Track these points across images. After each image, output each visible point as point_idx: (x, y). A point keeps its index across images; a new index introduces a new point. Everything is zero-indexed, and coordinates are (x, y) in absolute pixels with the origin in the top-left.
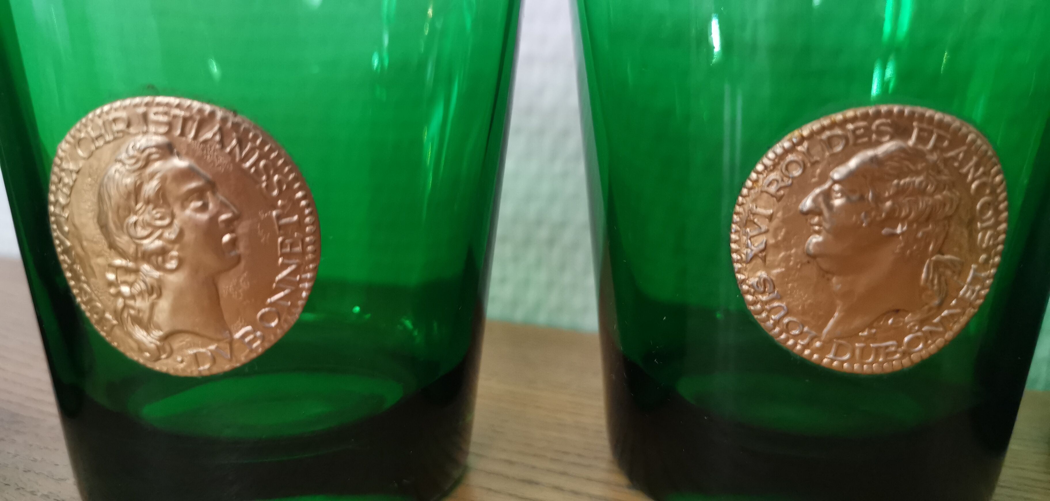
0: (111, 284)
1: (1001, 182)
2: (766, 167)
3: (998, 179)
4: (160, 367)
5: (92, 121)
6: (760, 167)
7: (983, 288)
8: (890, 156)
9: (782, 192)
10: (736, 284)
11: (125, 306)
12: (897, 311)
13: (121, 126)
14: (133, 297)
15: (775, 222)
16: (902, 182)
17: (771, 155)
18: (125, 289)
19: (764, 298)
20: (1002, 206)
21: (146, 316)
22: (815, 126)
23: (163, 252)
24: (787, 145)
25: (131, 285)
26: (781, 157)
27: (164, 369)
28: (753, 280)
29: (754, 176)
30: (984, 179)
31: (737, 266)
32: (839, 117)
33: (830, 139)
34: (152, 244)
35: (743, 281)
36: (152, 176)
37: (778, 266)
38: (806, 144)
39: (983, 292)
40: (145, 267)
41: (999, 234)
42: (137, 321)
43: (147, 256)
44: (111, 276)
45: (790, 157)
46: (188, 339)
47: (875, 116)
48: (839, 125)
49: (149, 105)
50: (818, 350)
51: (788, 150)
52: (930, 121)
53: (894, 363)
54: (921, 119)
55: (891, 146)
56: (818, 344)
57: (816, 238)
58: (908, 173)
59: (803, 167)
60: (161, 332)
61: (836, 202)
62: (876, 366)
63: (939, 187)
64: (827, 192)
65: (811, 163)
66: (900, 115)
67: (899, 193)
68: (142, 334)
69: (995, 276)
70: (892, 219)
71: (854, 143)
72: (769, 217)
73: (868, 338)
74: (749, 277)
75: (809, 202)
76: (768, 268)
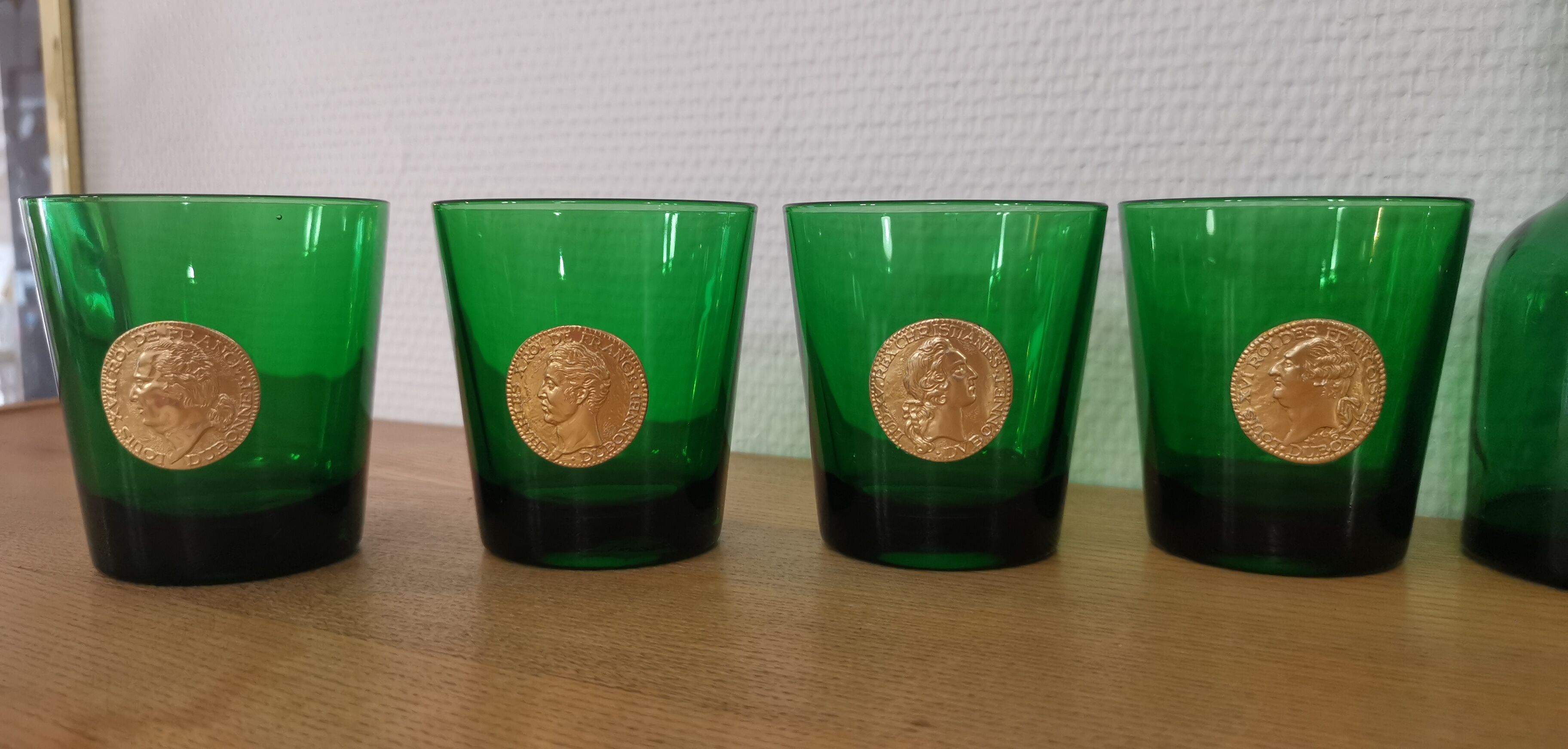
0: (906, 412)
1: (1380, 358)
2: (1250, 351)
3: (1378, 356)
4: (926, 457)
5: (908, 330)
6: (1246, 351)
7: (1374, 416)
8: (1316, 345)
9: (1259, 364)
10: (1234, 415)
11: (912, 424)
12: (1325, 427)
13: (925, 333)
14: (917, 419)
15: (1256, 381)
16: (1323, 358)
17: (1252, 345)
18: (914, 415)
19: (1250, 422)
20: (1382, 371)
21: (923, 429)
22: (1276, 330)
23: (938, 395)
24: (1261, 339)
25: (917, 413)
26: (1257, 346)
27: (928, 458)
28: (1244, 413)
29: (1243, 356)
30: (1369, 356)
31: (1235, 405)
32: (1288, 325)
33: (1284, 336)
34: (932, 391)
35: (1238, 414)
36: (937, 358)
37: (1257, 404)
38: (1271, 339)
39: (1374, 419)
40: (927, 403)
41: (1381, 386)
42: (917, 432)
43: (929, 398)
44: (906, 409)
45: (1263, 346)
46: (944, 441)
47: (1307, 325)
48: (1288, 329)
49: (940, 322)
50: (1282, 451)
51: (1261, 343)
52: (1336, 327)
53: (1326, 457)
54: (1331, 325)
55: (1316, 340)
56: (1282, 447)
57: (1278, 389)
58: (1326, 353)
59: (1270, 351)
60: (931, 438)
61: (1289, 369)
62: (1316, 459)
63: (1343, 361)
64: (1283, 364)
65: (1275, 349)
66: (1320, 324)
67: (1321, 364)
68: (919, 439)
69: (1381, 410)
70: (1319, 377)
71: (1296, 339)
72: (1252, 378)
73: (1310, 443)
74: (1242, 411)
75: (1274, 370)
76: (1252, 406)
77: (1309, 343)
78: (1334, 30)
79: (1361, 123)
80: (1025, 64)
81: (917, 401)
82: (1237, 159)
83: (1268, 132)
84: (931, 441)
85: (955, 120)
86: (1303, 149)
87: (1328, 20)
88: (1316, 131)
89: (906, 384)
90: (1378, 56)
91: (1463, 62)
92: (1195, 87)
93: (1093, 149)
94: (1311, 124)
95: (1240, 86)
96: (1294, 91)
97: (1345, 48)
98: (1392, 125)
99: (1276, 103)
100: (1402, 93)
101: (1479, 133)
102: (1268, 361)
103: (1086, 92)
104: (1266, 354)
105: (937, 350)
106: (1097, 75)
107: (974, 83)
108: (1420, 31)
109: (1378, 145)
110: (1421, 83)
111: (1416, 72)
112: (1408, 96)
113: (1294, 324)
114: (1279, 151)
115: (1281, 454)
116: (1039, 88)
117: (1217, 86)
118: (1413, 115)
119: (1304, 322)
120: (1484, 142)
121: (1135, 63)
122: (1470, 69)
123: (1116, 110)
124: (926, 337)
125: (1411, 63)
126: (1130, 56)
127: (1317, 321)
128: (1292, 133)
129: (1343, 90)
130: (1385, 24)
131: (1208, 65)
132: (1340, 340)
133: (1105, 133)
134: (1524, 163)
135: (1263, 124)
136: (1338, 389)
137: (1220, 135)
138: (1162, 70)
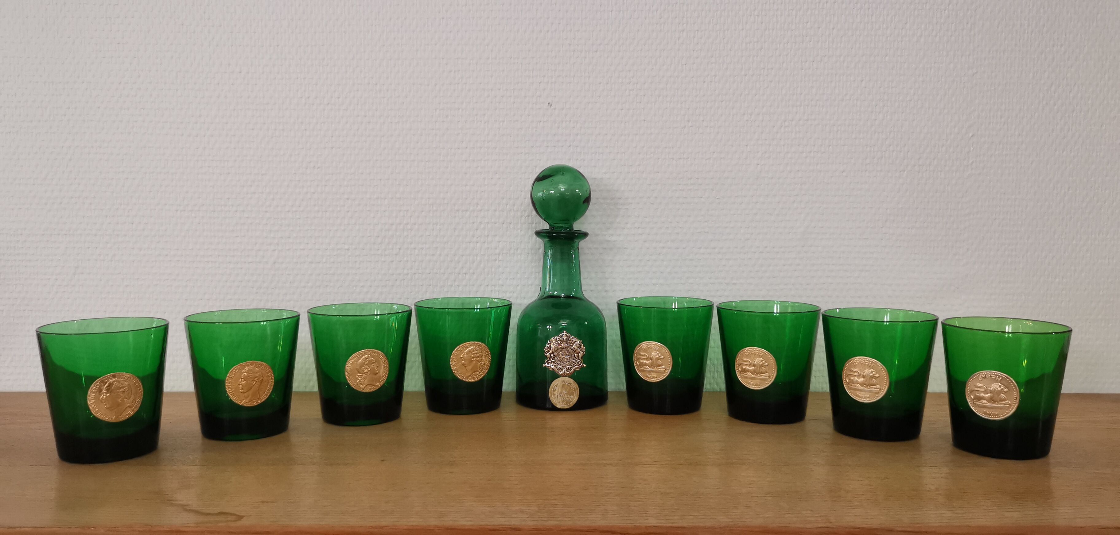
0: (357, 378)
1: (489, 351)
4: (364, 391)
6: (454, 351)
8: (472, 349)
10: (451, 370)
11: (359, 382)
12: (476, 372)
15: (457, 359)
18: (360, 379)
21: (362, 383)
22: (462, 345)
23: (367, 372)
28: (454, 369)
32: (465, 344)
34: (366, 371)
36: (367, 361)
40: (364, 375)
44: (357, 377)
45: (458, 350)
46: (369, 386)
47: (470, 343)
48: (465, 345)
49: (367, 351)
50: (465, 379)
51: (458, 349)
52: (477, 343)
53: (476, 380)
54: (476, 343)
55: (472, 347)
56: (465, 378)
57: (463, 362)
58: (475, 351)
59: (460, 351)
60: (365, 385)
61: (465, 356)
62: (474, 380)
63: (479, 353)
64: (464, 354)
65: (462, 350)
66: (473, 343)
67: (474, 354)
68: (361, 386)
69: (490, 365)
70: (473, 358)
71: (467, 348)
72: (456, 359)
73: (472, 376)
74: (453, 369)
75: (461, 356)
76: (456, 367)
77: (470, 348)
78: (475, 239)
79: (484, 269)
80: (374, 243)
81: (361, 375)
82: (447, 279)
83: (457, 270)
84: (365, 386)
85: (348, 262)
86: (467, 276)
87: (473, 236)
88: (471, 271)
89: (357, 370)
90: (488, 248)
91: (512, 252)
92: (433, 255)
93: (400, 274)
94: (470, 269)
95: (447, 255)
96: (464, 258)
97: (479, 245)
98: (493, 270)
99: (459, 262)
100: (495, 260)
101: (517, 273)
102: (459, 354)
103: (396, 255)
104: (459, 352)
105: (367, 359)
106: (400, 249)
107: (356, 249)
108: (499, 242)
109: (489, 276)
110: (501, 258)
111: (499, 254)
112: (497, 261)
113: (466, 343)
114: (460, 276)
115: (465, 380)
116: (380, 252)
117: (440, 255)
118: (499, 267)
119: (469, 342)
120: (519, 275)
121: (413, 246)
122: (514, 254)
123: (407, 261)
124: (364, 355)
125: (497, 251)
126: (411, 243)
127: (472, 342)
128: (464, 271)
129: (478, 258)
130: (490, 239)
131: (437, 248)
132: (478, 347)
133: (404, 269)
134: (530, 282)
135: (455, 268)
136: (479, 360)
137: (442, 271)
138: (422, 249)
